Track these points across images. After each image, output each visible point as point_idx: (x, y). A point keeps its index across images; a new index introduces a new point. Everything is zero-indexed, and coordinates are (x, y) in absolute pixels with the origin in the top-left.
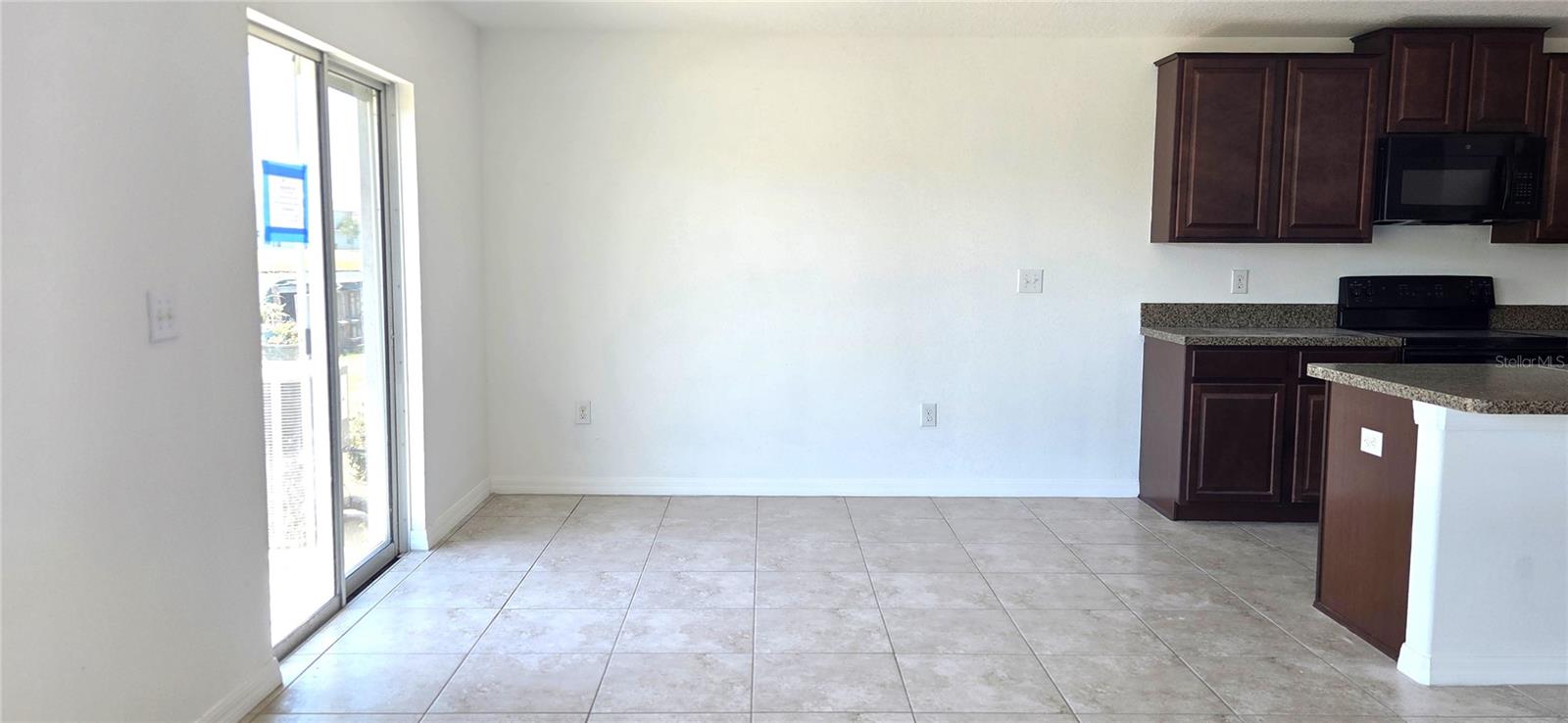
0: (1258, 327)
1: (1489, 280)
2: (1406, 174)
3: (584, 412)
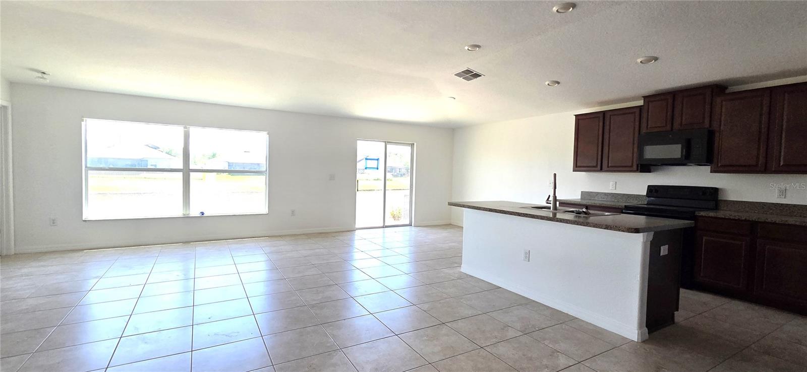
2: (648, 147)
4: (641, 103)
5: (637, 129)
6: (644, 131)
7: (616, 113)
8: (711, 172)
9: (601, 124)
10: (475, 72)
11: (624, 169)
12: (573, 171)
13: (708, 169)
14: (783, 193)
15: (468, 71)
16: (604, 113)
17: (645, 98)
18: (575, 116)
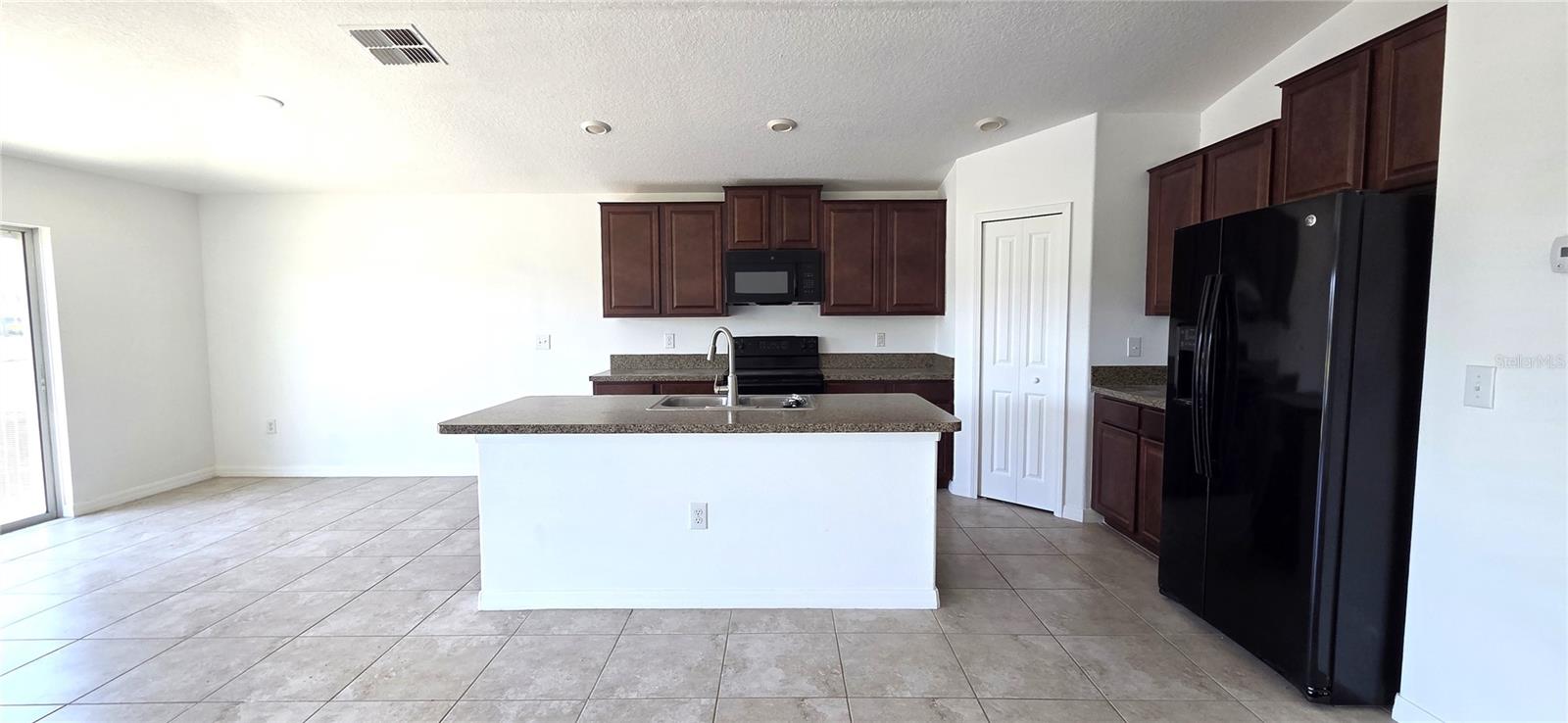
0: (681, 368)
1: (816, 338)
2: (738, 275)
3: (271, 426)
4: (720, 197)
5: (718, 241)
6: (729, 247)
7: (680, 208)
8: (822, 314)
9: (655, 226)
10: (427, 46)
11: (699, 311)
12: (604, 316)
13: (816, 308)
14: (882, 339)
15: (405, 37)
16: (659, 206)
17: (727, 189)
18: (599, 206)
